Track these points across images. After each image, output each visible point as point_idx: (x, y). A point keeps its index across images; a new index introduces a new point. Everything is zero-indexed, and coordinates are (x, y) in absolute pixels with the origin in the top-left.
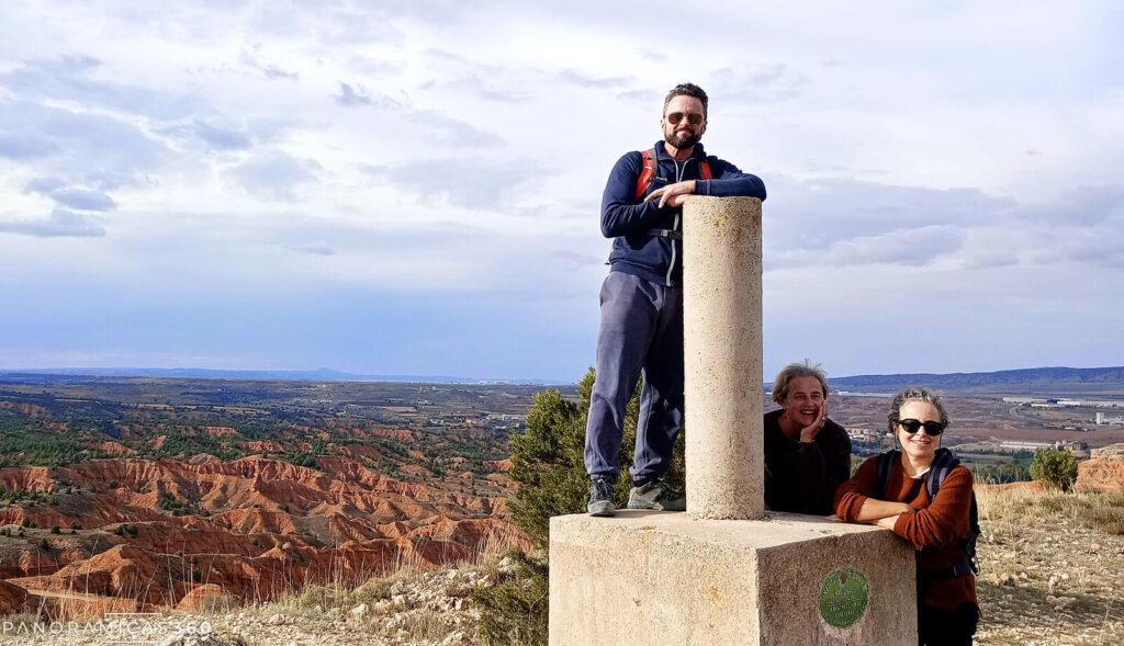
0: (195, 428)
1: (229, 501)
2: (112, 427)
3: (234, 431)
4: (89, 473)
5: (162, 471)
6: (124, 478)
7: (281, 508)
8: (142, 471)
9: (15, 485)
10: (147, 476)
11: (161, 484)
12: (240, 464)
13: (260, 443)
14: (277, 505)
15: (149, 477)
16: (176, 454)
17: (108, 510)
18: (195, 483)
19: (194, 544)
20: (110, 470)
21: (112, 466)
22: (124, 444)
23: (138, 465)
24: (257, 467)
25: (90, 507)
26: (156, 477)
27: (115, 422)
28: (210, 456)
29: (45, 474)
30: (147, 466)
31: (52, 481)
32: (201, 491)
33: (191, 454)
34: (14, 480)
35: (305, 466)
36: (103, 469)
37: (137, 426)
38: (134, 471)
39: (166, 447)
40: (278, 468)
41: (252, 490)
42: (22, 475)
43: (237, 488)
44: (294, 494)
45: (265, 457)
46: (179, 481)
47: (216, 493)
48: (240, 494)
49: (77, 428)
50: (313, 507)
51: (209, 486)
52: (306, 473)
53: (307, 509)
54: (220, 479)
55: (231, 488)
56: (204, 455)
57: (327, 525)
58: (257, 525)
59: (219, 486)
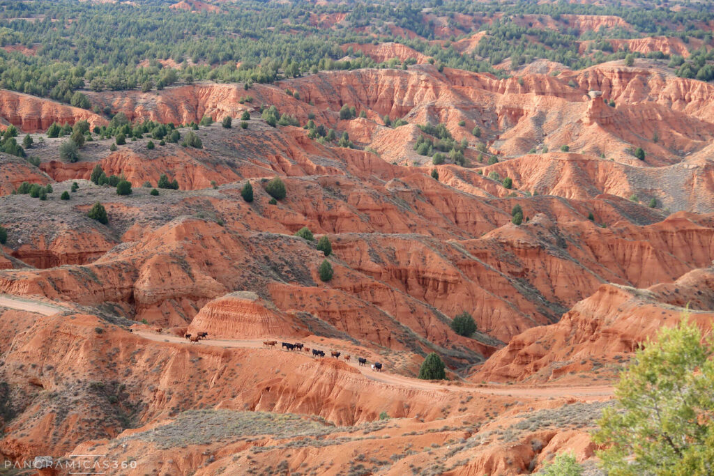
0: (557, 18)
1: (546, 140)
2: (421, 19)
3: (622, 22)
4: (316, 93)
5: (436, 90)
6: (375, 101)
7: (630, 152)
8: (404, 89)
9: (185, 115)
10: (411, 98)
11: (434, 111)
12: (586, 77)
13: (649, 40)
14: (625, 146)
15: (416, 99)
16: (498, 62)
17: (291, 155)
18: (493, 109)
19: (394, 215)
20: (353, 89)
21: (356, 82)
22: (412, 47)
23: (398, 80)
24: (615, 81)
25: (260, 150)
26: (427, 101)
27: (425, 10)
28: (554, 65)
29: (232, 96)
30: (412, 82)
31: (240, 107)
32: (502, 123)
33: (523, 62)
34: (183, 106)
35: (702, 78)
36: (340, 87)
37: (461, 15)
38: (391, 90)
39: (484, 50)
40: (653, 82)
41: (586, 120)
42: (197, 97)
43: (561, 118)
44: (664, 128)
45: (631, 63)
46: (466, 106)
47: (525, 126)
48: (564, 128)
49: (363, 21)
50: (693, 150)
51: (515, 115)
52: (702, 91)
53: (683, 155)
54: (533, 102)
55: (551, 118)
56: (544, 63)
57: (689, 183)
58: (563, 182)
59: (532, 115)
